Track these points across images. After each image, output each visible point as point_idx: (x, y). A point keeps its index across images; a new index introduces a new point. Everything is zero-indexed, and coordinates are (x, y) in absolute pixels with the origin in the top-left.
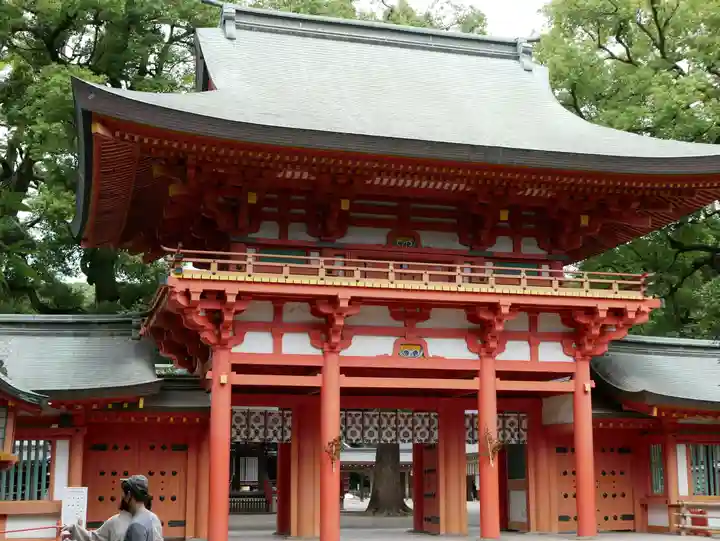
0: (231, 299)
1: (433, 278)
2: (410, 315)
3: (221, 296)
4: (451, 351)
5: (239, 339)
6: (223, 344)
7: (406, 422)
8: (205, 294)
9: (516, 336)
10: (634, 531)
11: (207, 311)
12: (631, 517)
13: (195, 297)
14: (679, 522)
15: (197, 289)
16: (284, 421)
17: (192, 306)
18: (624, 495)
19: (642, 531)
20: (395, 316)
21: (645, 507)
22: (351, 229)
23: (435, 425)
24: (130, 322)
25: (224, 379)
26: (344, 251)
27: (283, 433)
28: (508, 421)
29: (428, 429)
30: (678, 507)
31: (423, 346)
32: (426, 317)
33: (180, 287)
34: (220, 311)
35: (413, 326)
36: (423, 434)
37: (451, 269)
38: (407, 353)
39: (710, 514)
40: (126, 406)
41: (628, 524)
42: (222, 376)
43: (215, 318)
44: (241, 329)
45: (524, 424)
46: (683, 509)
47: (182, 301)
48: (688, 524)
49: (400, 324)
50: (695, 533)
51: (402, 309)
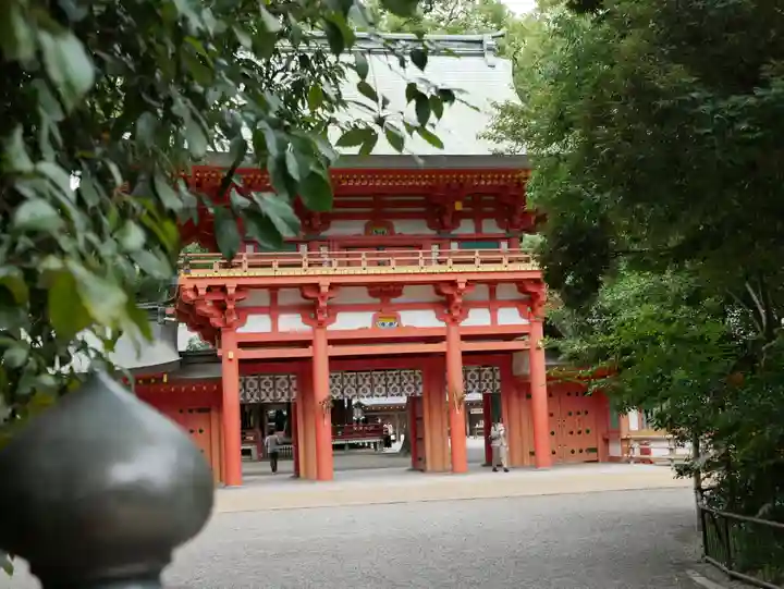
0: (231, 291)
1: (399, 263)
2: (385, 294)
3: (223, 289)
4: (423, 320)
5: (242, 321)
6: (230, 327)
7: (394, 379)
8: (209, 289)
9: (478, 305)
10: (597, 461)
11: (214, 301)
12: (595, 450)
13: (202, 292)
14: (628, 452)
15: (202, 286)
16: (290, 384)
17: (201, 300)
18: (588, 432)
19: (604, 461)
20: (372, 294)
21: (607, 441)
22: (333, 223)
23: (420, 380)
24: (156, 309)
25: (231, 355)
26: (328, 242)
27: (290, 394)
28: (483, 374)
29: (414, 384)
30: (627, 440)
31: (397, 318)
32: (399, 293)
33: (190, 285)
34: (224, 301)
35: (388, 301)
36: (409, 389)
37: (413, 255)
38: (383, 324)
39: (652, 445)
40: (153, 381)
41: (593, 456)
42: (231, 353)
43: (221, 306)
44: (243, 312)
45: (498, 375)
46: (632, 442)
47: (191, 295)
48: (637, 453)
49: (378, 301)
50: (644, 461)
51: (378, 288)
